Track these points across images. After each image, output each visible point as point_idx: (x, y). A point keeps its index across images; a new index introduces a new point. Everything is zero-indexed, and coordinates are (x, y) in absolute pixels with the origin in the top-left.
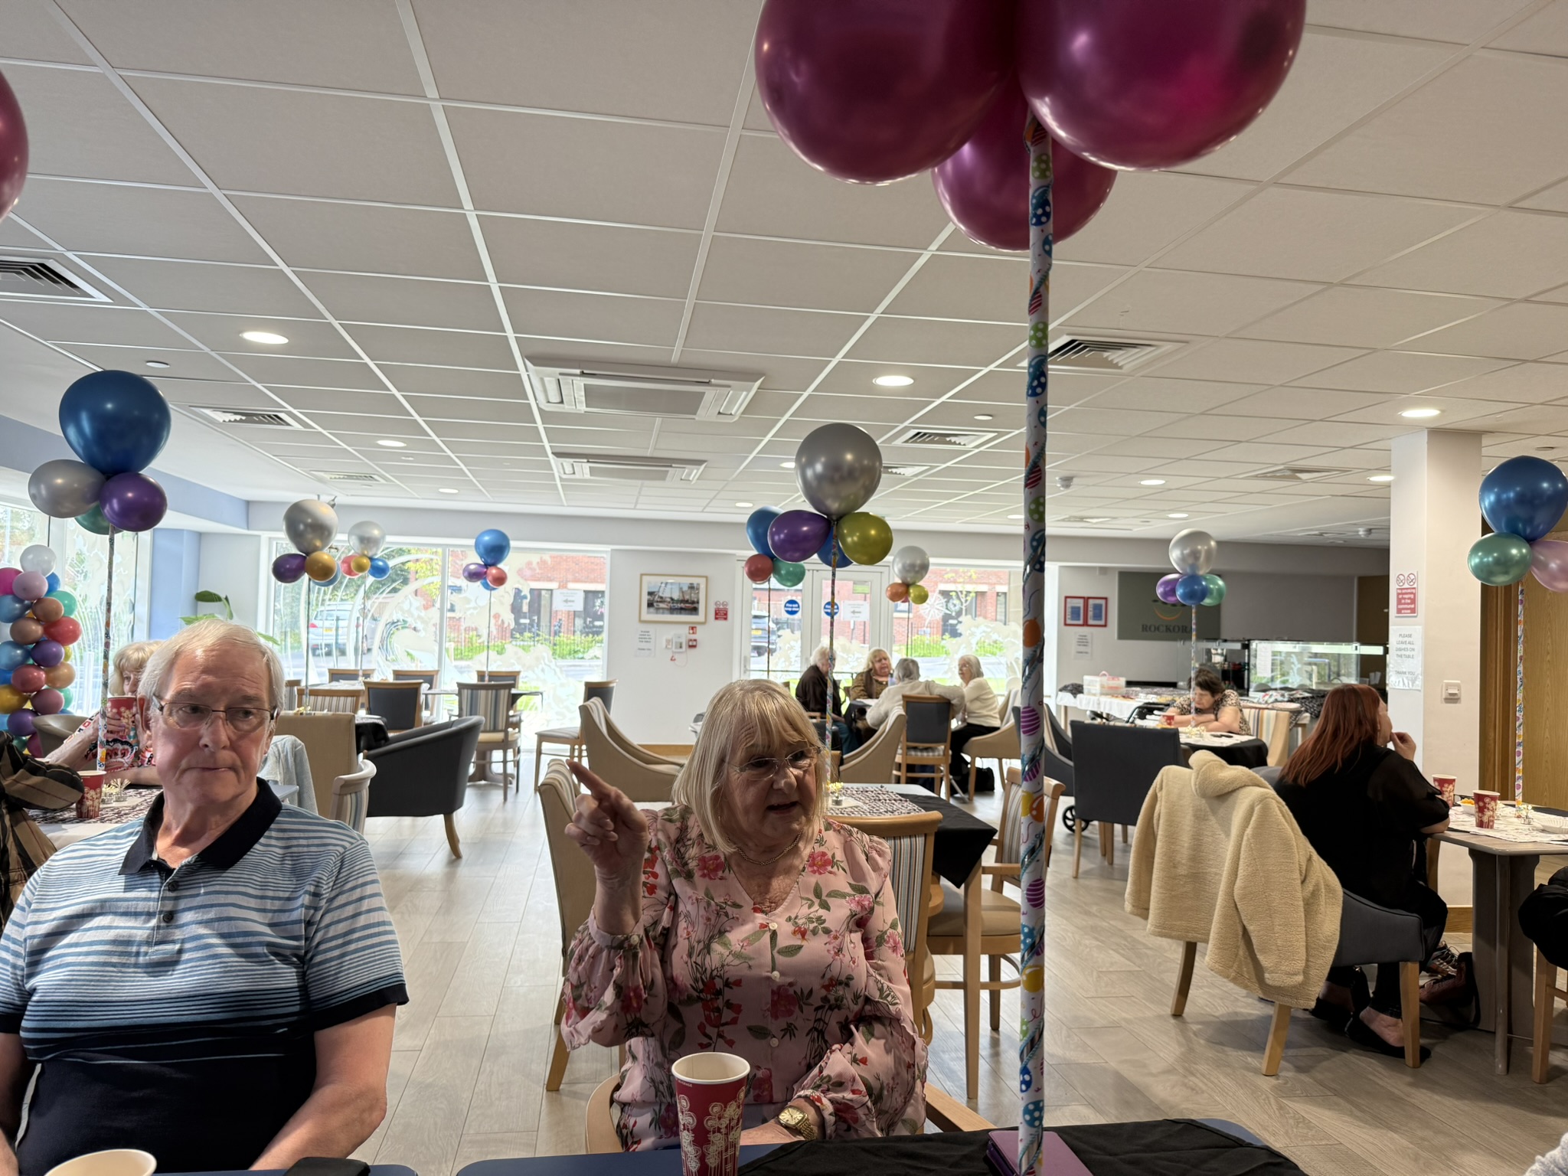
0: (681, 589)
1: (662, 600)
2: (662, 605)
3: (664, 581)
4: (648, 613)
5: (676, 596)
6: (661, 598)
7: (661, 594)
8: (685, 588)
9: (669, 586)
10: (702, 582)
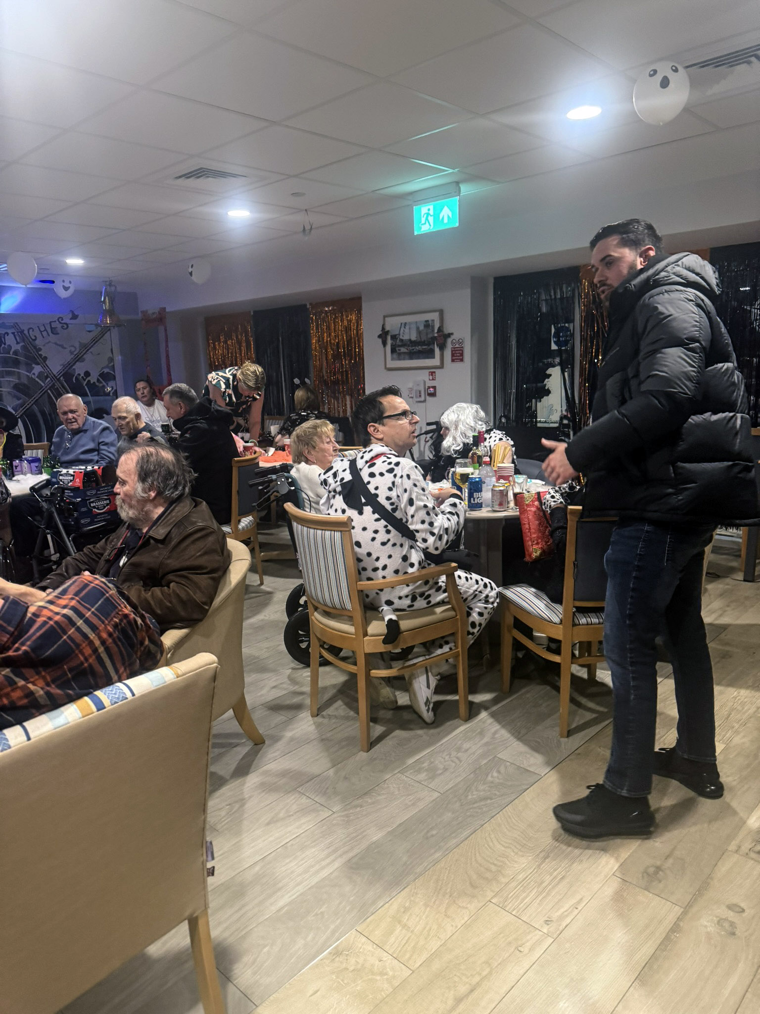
0: (418, 328)
1: (404, 344)
2: (403, 350)
3: (404, 321)
4: (393, 359)
5: (414, 338)
6: (402, 340)
7: (401, 337)
8: (422, 328)
9: (407, 327)
10: (435, 316)
